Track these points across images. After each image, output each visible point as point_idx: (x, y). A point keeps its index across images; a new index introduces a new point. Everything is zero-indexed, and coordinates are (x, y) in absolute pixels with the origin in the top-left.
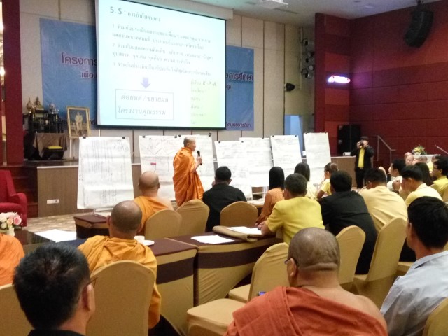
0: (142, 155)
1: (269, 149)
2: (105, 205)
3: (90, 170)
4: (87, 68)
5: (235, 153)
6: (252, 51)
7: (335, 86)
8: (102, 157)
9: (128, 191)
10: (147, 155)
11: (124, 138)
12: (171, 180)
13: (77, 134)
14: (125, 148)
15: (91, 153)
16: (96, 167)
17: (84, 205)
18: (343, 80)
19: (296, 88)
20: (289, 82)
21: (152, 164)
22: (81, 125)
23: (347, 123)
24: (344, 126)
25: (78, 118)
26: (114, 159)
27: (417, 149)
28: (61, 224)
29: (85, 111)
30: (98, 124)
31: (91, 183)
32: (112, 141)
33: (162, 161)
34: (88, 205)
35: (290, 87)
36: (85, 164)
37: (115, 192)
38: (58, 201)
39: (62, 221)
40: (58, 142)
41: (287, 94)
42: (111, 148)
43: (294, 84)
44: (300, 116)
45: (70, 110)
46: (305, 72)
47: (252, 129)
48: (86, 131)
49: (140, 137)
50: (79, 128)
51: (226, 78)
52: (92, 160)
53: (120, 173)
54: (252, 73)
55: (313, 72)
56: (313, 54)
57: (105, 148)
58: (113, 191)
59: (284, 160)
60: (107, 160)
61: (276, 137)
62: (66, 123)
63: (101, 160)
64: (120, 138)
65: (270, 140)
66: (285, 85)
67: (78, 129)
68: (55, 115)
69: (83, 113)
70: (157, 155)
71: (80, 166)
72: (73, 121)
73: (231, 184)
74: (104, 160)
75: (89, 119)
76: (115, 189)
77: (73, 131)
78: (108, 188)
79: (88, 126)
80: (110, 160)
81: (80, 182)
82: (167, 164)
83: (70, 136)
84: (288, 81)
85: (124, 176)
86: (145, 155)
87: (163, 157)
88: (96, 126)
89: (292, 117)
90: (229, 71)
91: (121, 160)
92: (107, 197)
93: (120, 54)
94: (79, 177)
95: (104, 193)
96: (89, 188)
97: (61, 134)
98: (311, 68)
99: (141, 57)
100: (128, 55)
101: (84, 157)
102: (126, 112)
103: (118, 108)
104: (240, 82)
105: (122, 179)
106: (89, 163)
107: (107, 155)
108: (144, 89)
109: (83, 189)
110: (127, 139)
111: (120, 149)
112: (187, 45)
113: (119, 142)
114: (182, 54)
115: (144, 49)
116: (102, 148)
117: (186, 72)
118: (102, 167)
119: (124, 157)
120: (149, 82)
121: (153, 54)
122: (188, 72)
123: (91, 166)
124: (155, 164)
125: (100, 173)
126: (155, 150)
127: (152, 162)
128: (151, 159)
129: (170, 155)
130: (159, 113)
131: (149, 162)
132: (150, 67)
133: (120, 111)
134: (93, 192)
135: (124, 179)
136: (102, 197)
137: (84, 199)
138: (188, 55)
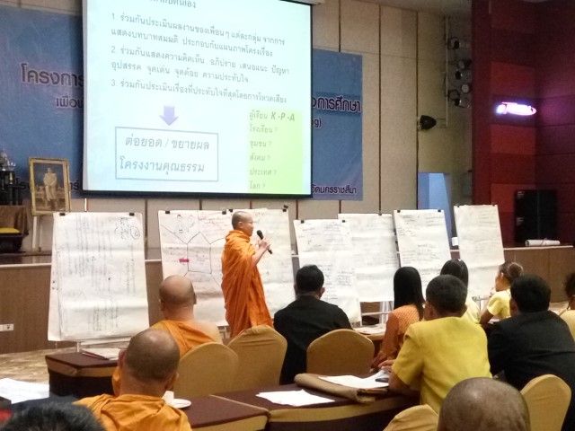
0: (164, 245)
1: (390, 234)
2: (96, 336)
3: (71, 273)
4: (66, 90)
5: (330, 240)
6: (359, 58)
7: (509, 120)
8: (93, 248)
9: (139, 309)
10: (173, 245)
11: (132, 214)
12: (219, 289)
13: (47, 207)
14: (133, 232)
15: (74, 241)
16: (82, 267)
17: (61, 333)
18: (523, 110)
19: (438, 123)
20: (426, 114)
21: (182, 261)
22: (53, 190)
23: (532, 187)
24: (527, 192)
25: (50, 179)
26: (114, 253)
28: (16, 368)
29: (61, 166)
30: (84, 188)
31: (72, 295)
32: (110, 220)
33: (200, 255)
34: (67, 335)
35: (426, 123)
36: (62, 260)
37: (115, 312)
38: (12, 327)
39: (19, 364)
40: (12, 221)
41: (422, 134)
42: (108, 233)
43: (435, 117)
44: (445, 174)
45: (35, 164)
46: (454, 96)
47: (360, 197)
48: (62, 201)
49: (162, 213)
50: (50, 194)
51: (312, 106)
52: (75, 254)
53: (124, 277)
54: (360, 97)
55: (470, 96)
56: (468, 63)
57: (98, 232)
58: (112, 310)
59: (419, 254)
60: (102, 253)
61: (404, 212)
62: (28, 186)
63: (91, 254)
64: (126, 215)
65: (393, 218)
66: (419, 118)
67: (49, 197)
68: (7, 173)
69: (58, 169)
70: (191, 245)
71: (53, 264)
72: (39, 183)
73: (323, 298)
74: (96, 254)
75: (67, 180)
76: (114, 305)
77: (39, 201)
78: (102, 304)
79: (67, 193)
80: (108, 253)
81: (53, 294)
82: (208, 261)
83: (34, 210)
84: (424, 111)
85: (131, 282)
86: (169, 245)
87: (201, 248)
88: (80, 192)
89: (432, 176)
90: (319, 94)
91: (127, 254)
92: (102, 321)
93: (125, 66)
94: (52, 285)
95: (96, 313)
96: (70, 304)
97: (18, 207)
98: (465, 89)
99: (162, 70)
100: (139, 67)
101: (62, 248)
102: (133, 166)
103: (119, 161)
104: (337, 113)
105: (128, 289)
106: (69, 259)
107: (102, 244)
108: (166, 127)
109: (60, 306)
110: (138, 217)
111: (125, 234)
112: (243, 50)
113: (124, 221)
114: (233, 65)
115: (167, 56)
116: (93, 232)
117: (241, 95)
118: (93, 266)
119: (132, 248)
120: (176, 115)
121: (183, 65)
122: (245, 96)
123: (73, 265)
124: (187, 261)
125: (89, 277)
126: (187, 236)
127: (181, 257)
128: (180, 251)
129: (212, 246)
130: (192, 169)
131: (177, 258)
132: (178, 88)
133: (124, 165)
134: (76, 311)
135: (131, 287)
136: (92, 320)
137: (61, 324)
138: (245, 66)
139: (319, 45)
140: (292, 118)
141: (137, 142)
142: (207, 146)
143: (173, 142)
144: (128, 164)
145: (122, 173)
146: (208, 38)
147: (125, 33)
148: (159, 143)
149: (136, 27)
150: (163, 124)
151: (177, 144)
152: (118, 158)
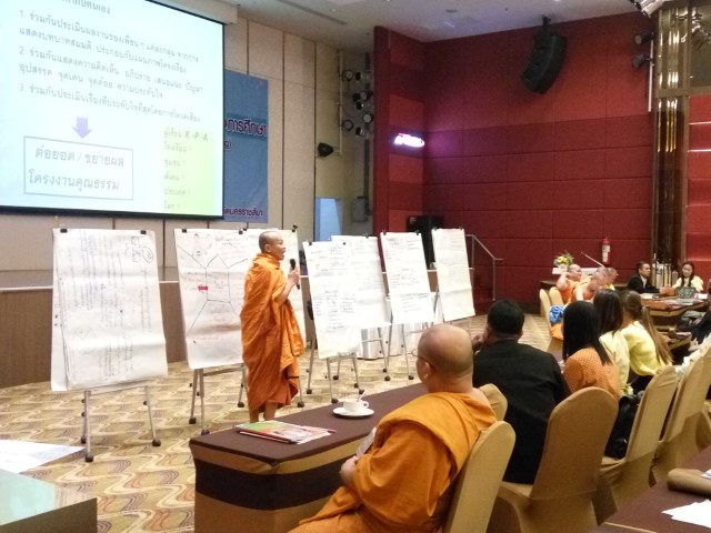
0: (182, 269)
2: (109, 382)
3: (76, 305)
6: (265, 82)
7: (404, 150)
8: (102, 274)
9: (156, 347)
10: (192, 270)
11: (144, 232)
12: (236, 320)
14: (146, 253)
15: (78, 264)
16: (90, 297)
17: (66, 382)
18: (415, 142)
19: (335, 151)
20: (323, 142)
21: (201, 288)
23: (420, 214)
24: (418, 218)
26: (125, 279)
27: (561, 258)
31: (79, 332)
32: (120, 238)
33: (219, 281)
34: (75, 383)
35: (324, 150)
36: (66, 289)
37: (129, 352)
41: (319, 161)
42: (118, 255)
43: (331, 145)
44: (337, 200)
47: (266, 221)
49: (178, 231)
52: (81, 281)
53: (138, 309)
54: (265, 121)
56: (370, 94)
57: (107, 254)
58: (126, 349)
59: (403, 278)
60: (112, 279)
63: (100, 281)
64: (137, 233)
66: (316, 145)
70: (210, 270)
71: (55, 294)
74: (104, 280)
76: (129, 344)
78: (115, 342)
80: (118, 279)
81: (56, 332)
82: (226, 288)
84: (321, 139)
85: (146, 315)
86: (187, 271)
87: (220, 273)
90: (230, 115)
91: (140, 281)
92: (114, 363)
93: (34, 69)
94: (54, 321)
95: (108, 354)
96: (77, 344)
98: (367, 118)
99: (75, 77)
100: (50, 72)
101: (65, 273)
102: (43, 181)
103: (28, 175)
104: (245, 136)
105: (143, 323)
106: (75, 286)
107: (111, 268)
108: (79, 139)
109: (65, 347)
110: (150, 236)
111: (137, 257)
112: (158, 63)
113: (136, 241)
114: (148, 78)
115: (80, 63)
116: (101, 253)
117: (156, 111)
118: (102, 296)
119: (145, 273)
120: (89, 127)
121: (97, 74)
122: (160, 112)
123: (79, 294)
124: (206, 288)
125: (97, 309)
126: (205, 259)
127: (200, 284)
128: (199, 277)
129: (231, 270)
130: (106, 186)
131: (196, 285)
132: (91, 98)
133: (33, 179)
134: (86, 353)
135: (146, 321)
136: (103, 363)
137: (67, 370)
138: (159, 81)
139: (231, 66)
140: (205, 138)
141: (48, 154)
142: (122, 163)
143: (87, 156)
144: (38, 178)
145: (31, 188)
146: (122, 47)
147: (34, 33)
148: (71, 156)
149: (47, 28)
150: (75, 136)
151: (91, 159)
152: (27, 171)
